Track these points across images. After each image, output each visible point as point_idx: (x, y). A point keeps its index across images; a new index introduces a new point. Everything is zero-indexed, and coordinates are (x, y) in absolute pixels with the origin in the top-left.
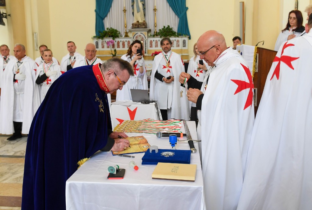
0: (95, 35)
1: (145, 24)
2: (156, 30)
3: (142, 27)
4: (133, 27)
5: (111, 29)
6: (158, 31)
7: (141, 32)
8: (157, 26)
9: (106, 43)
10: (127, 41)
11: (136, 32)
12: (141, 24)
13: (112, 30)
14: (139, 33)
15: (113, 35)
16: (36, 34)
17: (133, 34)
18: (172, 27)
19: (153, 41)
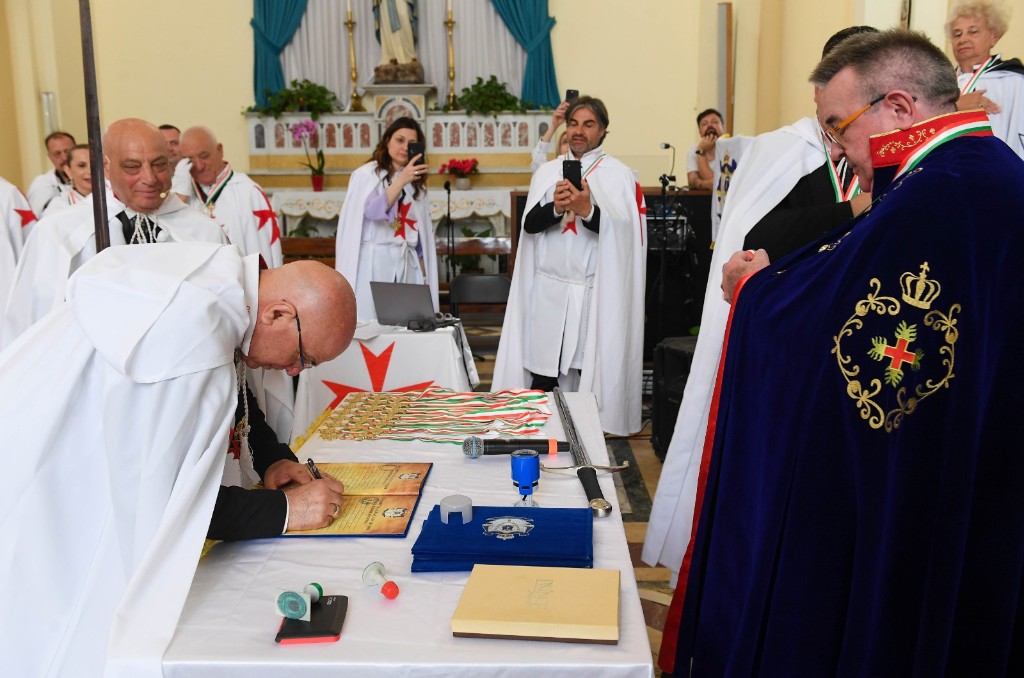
0: (252, 103)
1: (418, 70)
2: (452, 90)
3: (407, 78)
4: (379, 80)
5: (305, 85)
6: (460, 94)
7: (406, 97)
8: (456, 78)
9: (291, 130)
10: (359, 126)
11: (389, 97)
12: (404, 71)
13: (309, 88)
14: (399, 100)
15: (312, 104)
16: (51, 96)
17: (378, 102)
18: (506, 81)
19: (443, 126)
